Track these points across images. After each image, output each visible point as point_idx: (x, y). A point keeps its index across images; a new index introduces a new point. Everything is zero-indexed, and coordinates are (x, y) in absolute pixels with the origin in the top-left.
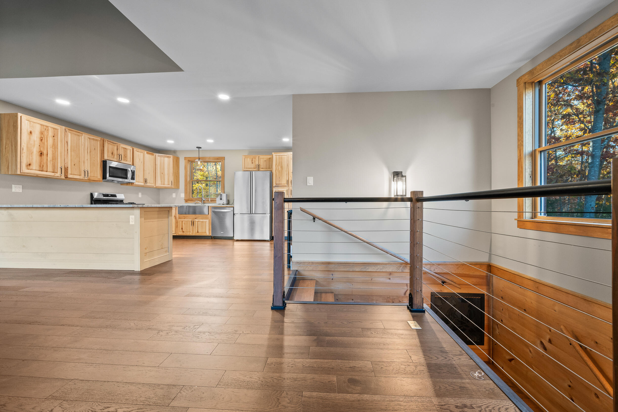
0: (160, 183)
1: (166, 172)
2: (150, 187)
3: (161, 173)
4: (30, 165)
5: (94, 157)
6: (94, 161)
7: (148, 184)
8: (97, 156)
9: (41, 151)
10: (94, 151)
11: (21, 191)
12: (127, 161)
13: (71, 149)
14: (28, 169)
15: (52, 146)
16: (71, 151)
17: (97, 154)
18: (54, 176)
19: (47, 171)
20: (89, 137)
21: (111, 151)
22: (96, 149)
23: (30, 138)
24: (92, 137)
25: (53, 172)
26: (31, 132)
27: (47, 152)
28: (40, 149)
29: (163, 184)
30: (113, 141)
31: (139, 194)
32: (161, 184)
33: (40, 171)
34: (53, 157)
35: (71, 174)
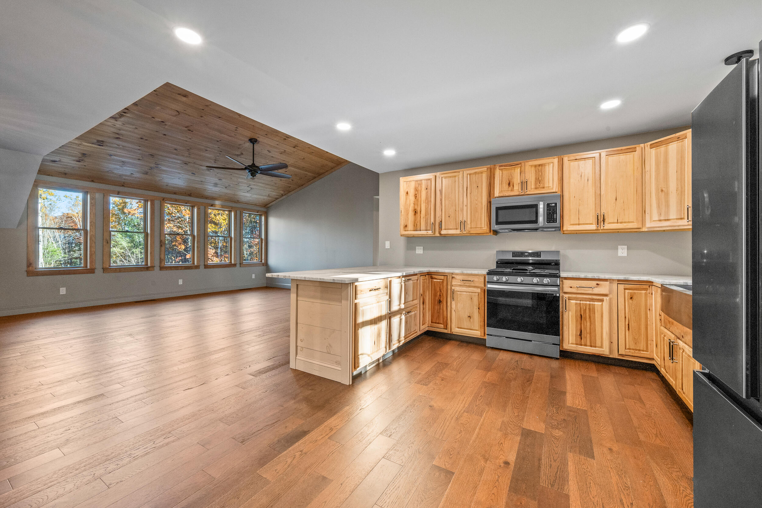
0: (657, 219)
1: (673, 185)
2: (618, 231)
3: (660, 190)
4: (406, 226)
5: (476, 199)
6: (477, 204)
7: (607, 226)
8: (482, 197)
9: (415, 209)
10: (476, 190)
11: (422, 253)
12: (544, 188)
13: (445, 197)
14: (405, 231)
15: (425, 201)
16: (445, 200)
17: (482, 193)
18: (427, 235)
19: (420, 230)
20: (469, 172)
21: (507, 180)
22: (480, 187)
23: (406, 199)
24: (473, 171)
25: (426, 230)
26: (407, 193)
27: (421, 209)
28: (414, 207)
29: (665, 220)
30: (508, 163)
31: (617, 249)
32: (660, 220)
33: (414, 230)
34: (426, 212)
35: (445, 229)
